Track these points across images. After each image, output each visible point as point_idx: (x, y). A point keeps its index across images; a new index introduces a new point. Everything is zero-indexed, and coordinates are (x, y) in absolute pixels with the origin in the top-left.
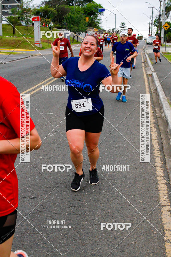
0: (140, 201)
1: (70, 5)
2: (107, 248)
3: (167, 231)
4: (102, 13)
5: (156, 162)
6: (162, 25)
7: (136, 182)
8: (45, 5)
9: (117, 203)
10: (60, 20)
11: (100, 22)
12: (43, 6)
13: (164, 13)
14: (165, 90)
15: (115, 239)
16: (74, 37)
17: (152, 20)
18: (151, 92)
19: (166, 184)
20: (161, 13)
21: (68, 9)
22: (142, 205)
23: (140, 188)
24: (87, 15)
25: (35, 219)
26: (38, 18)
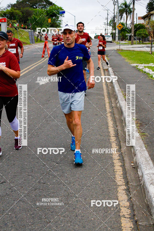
0: (98, 182)
1: (34, 8)
2: (70, 225)
3: (123, 208)
4: (63, 15)
5: (112, 146)
6: (117, 25)
7: (95, 165)
8: (11, 8)
9: (78, 185)
10: (25, 21)
11: (61, 23)
12: (9, 9)
13: (118, 15)
14: (119, 83)
15: (77, 216)
16: (38, 36)
17: (108, 21)
18: (107, 84)
19: (121, 166)
20: (115, 15)
21: (31, 11)
22: (100, 186)
23: (98, 170)
24: (50, 16)
25: (4, 201)
26: (5, 19)
